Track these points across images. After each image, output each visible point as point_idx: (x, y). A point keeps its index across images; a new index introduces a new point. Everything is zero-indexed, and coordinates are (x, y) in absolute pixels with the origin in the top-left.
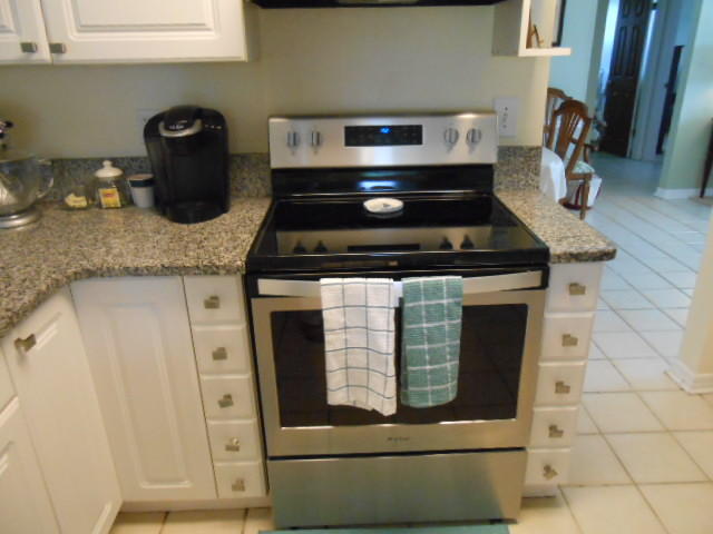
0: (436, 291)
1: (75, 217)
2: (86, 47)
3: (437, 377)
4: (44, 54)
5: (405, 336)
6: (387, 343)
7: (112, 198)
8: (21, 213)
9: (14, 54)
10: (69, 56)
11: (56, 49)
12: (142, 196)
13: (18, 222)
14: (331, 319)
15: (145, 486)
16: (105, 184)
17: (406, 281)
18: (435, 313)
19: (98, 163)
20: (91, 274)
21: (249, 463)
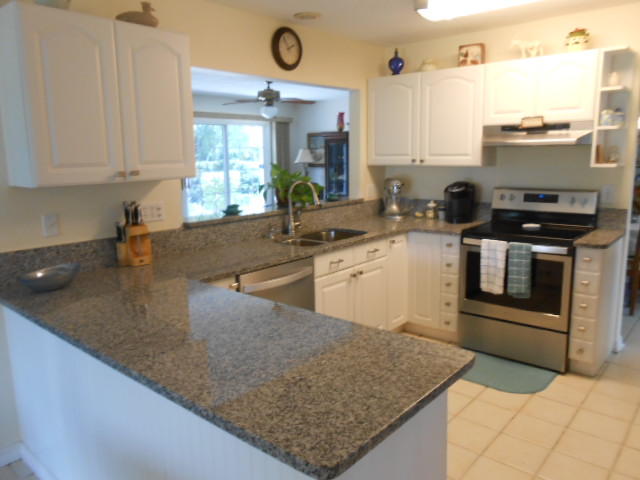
0: (520, 248)
1: (417, 221)
2: (430, 161)
3: (519, 281)
4: (418, 163)
5: (509, 264)
6: (501, 265)
7: (431, 214)
8: (399, 215)
9: (409, 162)
10: (425, 164)
11: (422, 161)
12: (441, 214)
13: (398, 218)
14: (484, 253)
15: (417, 317)
16: (429, 209)
17: (511, 243)
18: (520, 256)
19: (429, 201)
20: (415, 230)
21: (452, 314)
